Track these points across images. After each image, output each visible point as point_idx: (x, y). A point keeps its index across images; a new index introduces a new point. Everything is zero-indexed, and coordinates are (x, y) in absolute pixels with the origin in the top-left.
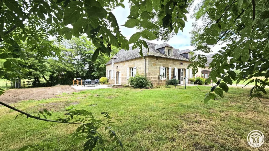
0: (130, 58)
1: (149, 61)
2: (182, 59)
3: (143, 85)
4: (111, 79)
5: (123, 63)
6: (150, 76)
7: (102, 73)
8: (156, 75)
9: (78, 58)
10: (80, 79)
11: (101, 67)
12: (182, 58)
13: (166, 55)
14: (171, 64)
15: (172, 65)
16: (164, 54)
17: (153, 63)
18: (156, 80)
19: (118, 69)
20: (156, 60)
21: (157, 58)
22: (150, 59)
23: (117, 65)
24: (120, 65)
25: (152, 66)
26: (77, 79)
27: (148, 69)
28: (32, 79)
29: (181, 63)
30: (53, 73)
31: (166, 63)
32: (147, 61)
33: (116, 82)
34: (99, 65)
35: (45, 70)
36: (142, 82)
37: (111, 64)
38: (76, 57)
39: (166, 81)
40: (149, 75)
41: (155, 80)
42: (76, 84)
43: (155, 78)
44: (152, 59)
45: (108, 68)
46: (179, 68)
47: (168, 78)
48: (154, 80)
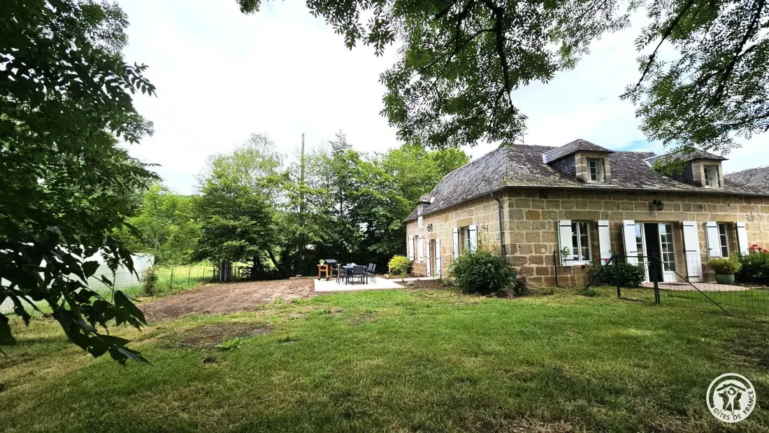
0: (460, 200)
1: (510, 206)
2: (657, 187)
3: (489, 284)
4: (418, 261)
5: (444, 215)
6: (518, 254)
7: (397, 245)
8: (543, 250)
9: (341, 209)
10: (334, 261)
11: (393, 230)
12: (663, 182)
13: (581, 180)
14: (607, 208)
15: (610, 212)
16: (572, 176)
17: (527, 209)
18: (544, 265)
19: (434, 232)
20: (538, 201)
21: (543, 193)
22: (514, 199)
23: (429, 221)
24: (437, 222)
25: (525, 220)
26: (326, 263)
27: (509, 231)
28: (248, 262)
29: (655, 202)
30: (288, 246)
31: (584, 206)
32: (506, 205)
33: (429, 271)
34: (389, 224)
35: (271, 241)
36: (484, 275)
37: (416, 220)
38: (338, 207)
39: (587, 269)
40: (514, 251)
41: (541, 266)
42: (323, 275)
43: (538, 260)
44: (523, 197)
45: (411, 231)
46: (649, 219)
47: (597, 258)
48: (534, 266)
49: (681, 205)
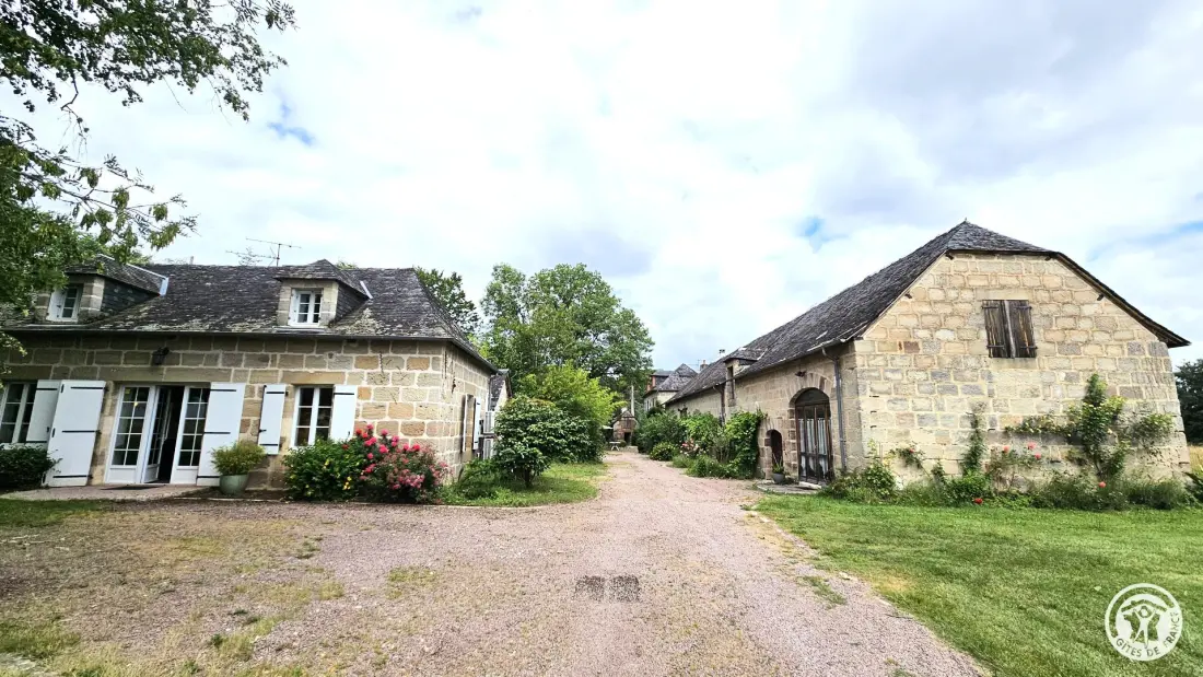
14: (68, 362)
31: (27, 357)
49: (221, 356)
